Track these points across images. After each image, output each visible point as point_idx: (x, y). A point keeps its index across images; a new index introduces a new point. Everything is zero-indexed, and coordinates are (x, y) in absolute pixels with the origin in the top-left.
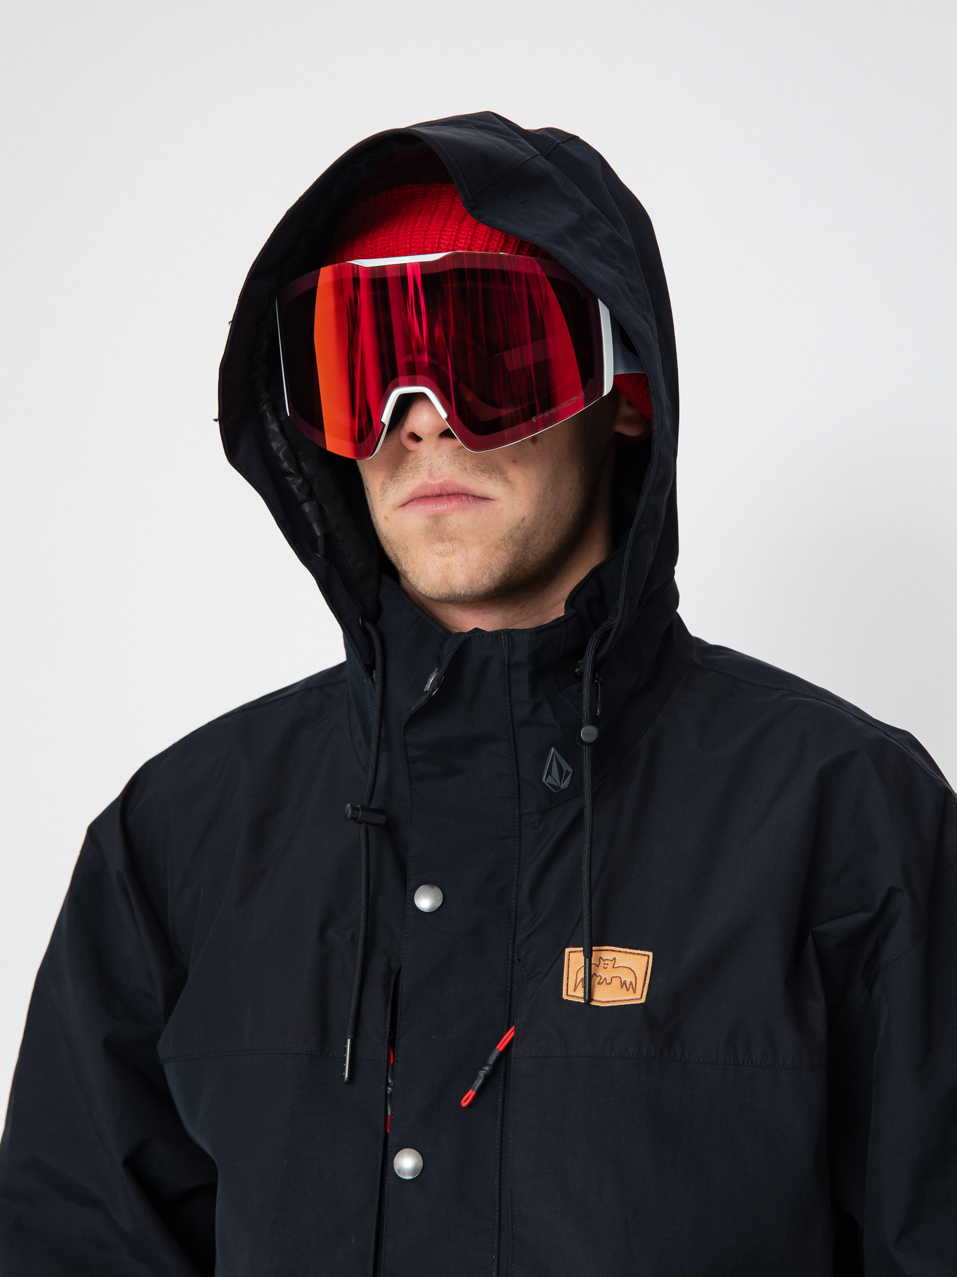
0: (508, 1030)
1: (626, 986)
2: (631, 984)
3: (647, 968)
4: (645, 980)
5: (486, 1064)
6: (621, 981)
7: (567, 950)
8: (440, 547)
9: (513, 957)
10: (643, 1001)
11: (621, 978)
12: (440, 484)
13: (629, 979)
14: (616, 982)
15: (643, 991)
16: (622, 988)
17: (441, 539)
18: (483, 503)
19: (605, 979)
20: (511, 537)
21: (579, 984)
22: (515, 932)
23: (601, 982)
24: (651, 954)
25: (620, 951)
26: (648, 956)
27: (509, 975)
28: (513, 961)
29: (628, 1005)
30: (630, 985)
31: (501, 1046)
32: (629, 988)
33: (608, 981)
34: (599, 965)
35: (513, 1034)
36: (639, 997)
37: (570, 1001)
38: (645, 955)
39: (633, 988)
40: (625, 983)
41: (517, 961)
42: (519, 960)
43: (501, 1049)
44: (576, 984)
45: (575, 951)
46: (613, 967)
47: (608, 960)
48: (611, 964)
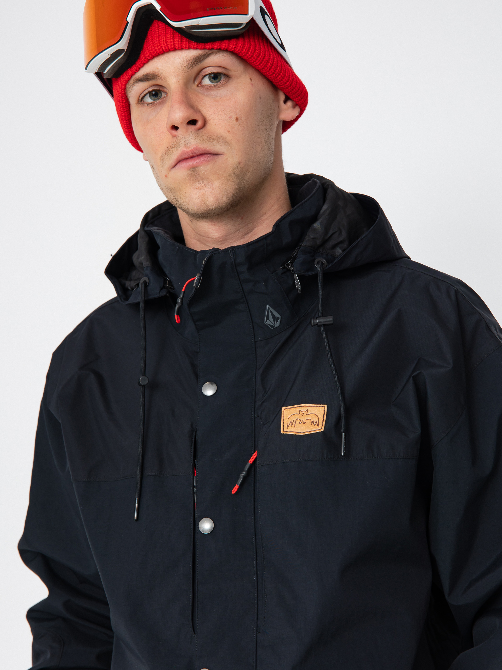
0: (254, 452)
1: (314, 424)
2: (316, 422)
3: (324, 413)
4: (323, 419)
5: (243, 471)
6: (311, 421)
7: (283, 408)
8: (198, 185)
9: (255, 415)
10: (323, 430)
11: (311, 420)
12: (192, 150)
13: (315, 419)
14: (309, 422)
15: (322, 425)
16: (311, 425)
17: (198, 180)
18: (216, 157)
19: (303, 421)
20: (234, 174)
21: (289, 425)
22: (255, 402)
23: (300, 422)
24: (326, 406)
25: (310, 406)
26: (325, 407)
27: (253, 424)
28: (255, 417)
29: (315, 433)
30: (316, 423)
31: (251, 461)
32: (315, 424)
33: (304, 422)
34: (299, 414)
35: (257, 454)
36: (321, 428)
37: (285, 434)
38: (323, 407)
39: (317, 424)
40: (313, 422)
41: (257, 417)
42: (258, 416)
43: (251, 463)
44: (288, 425)
45: (287, 409)
46: (307, 415)
47: (304, 411)
48: (305, 413)
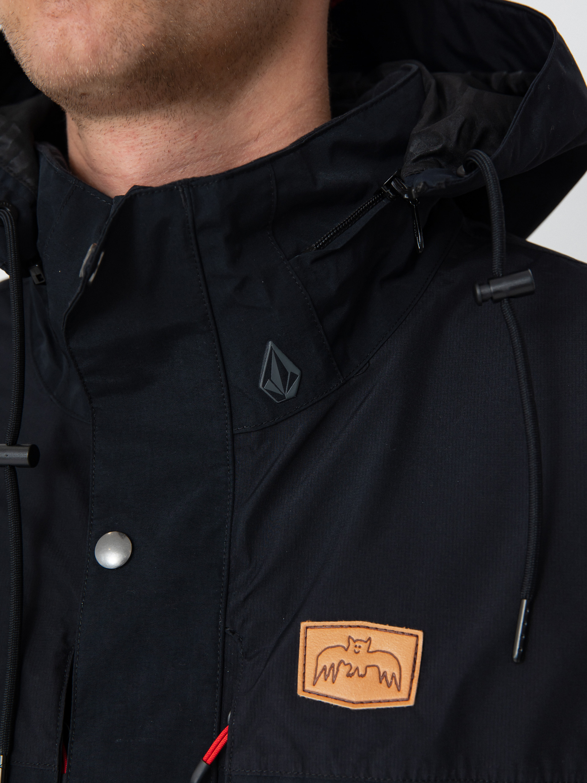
0: (219, 733)
1: (387, 681)
2: (393, 677)
3: (416, 654)
4: (413, 672)
6: (380, 673)
7: (303, 625)
9: (225, 628)
10: (411, 703)
11: (378, 668)
13: (390, 669)
14: (372, 674)
15: (410, 690)
16: (381, 682)
19: (357, 669)
21: (319, 676)
22: (227, 593)
23: (350, 673)
24: (420, 634)
25: (377, 629)
26: (417, 637)
27: (220, 652)
28: (225, 633)
29: (390, 708)
30: (392, 679)
31: (210, 755)
32: (391, 682)
33: (361, 672)
34: (348, 647)
35: (226, 738)
36: (405, 698)
37: (309, 699)
38: (412, 635)
39: (396, 683)
40: (385, 675)
41: (231, 634)
42: (233, 633)
43: (209, 760)
44: (315, 675)
45: (315, 627)
46: (368, 652)
47: (361, 640)
48: (364, 646)
